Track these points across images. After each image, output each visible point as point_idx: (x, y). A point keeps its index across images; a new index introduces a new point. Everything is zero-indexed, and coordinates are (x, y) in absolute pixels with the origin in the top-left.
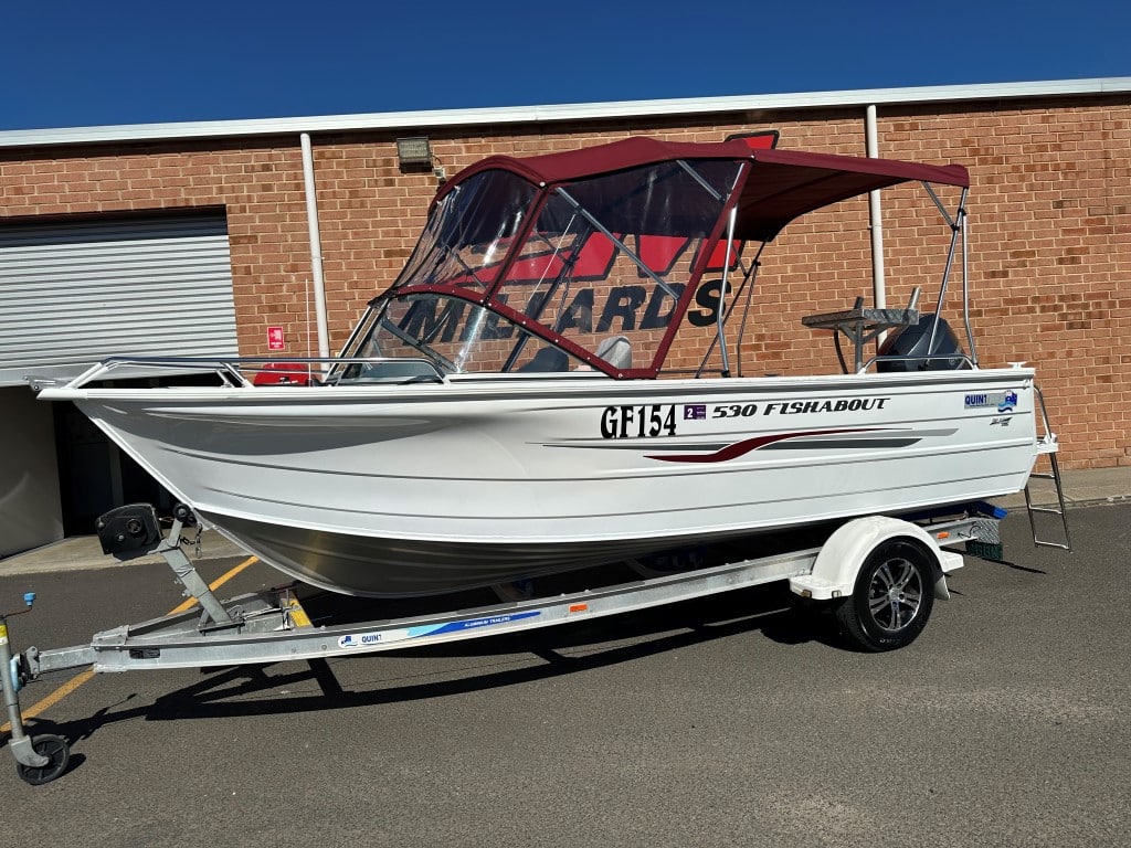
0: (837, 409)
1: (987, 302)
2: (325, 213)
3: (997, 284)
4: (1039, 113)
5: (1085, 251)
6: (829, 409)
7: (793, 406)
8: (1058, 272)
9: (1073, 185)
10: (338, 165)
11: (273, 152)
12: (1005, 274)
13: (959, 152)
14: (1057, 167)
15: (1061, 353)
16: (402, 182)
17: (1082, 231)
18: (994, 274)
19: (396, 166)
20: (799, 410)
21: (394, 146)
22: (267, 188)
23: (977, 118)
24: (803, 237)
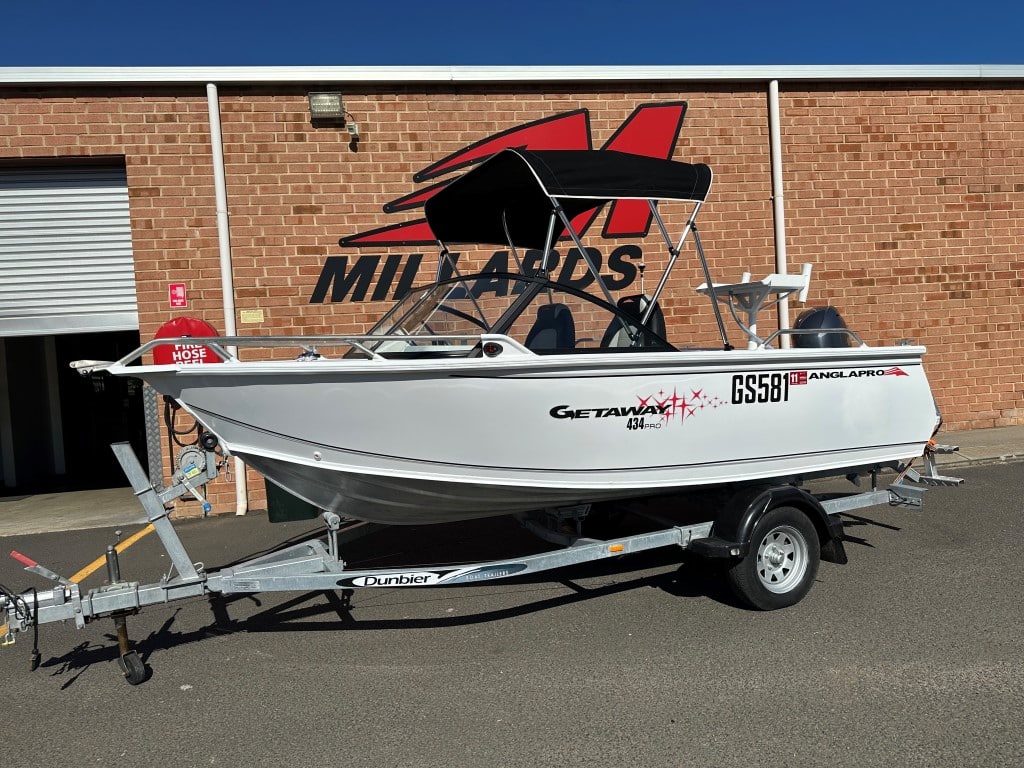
1: (879, 271)
2: (233, 167)
3: (887, 255)
4: (925, 94)
5: (965, 225)
8: (942, 244)
9: (955, 165)
10: (247, 118)
11: (177, 102)
12: (894, 246)
13: (853, 129)
14: (940, 147)
15: (944, 321)
16: (313, 138)
17: (962, 207)
18: (884, 246)
19: (307, 121)
21: (305, 100)
22: (170, 139)
23: (871, 97)
24: (710, 206)
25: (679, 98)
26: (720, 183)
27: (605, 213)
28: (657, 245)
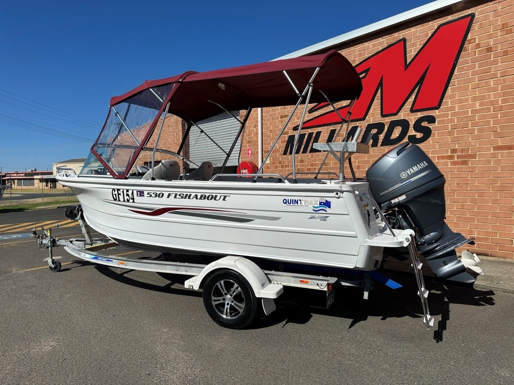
0: (201, 198)
6: (197, 198)
7: (180, 195)
20: (182, 197)
24: (490, 81)
25: (469, 11)
26: (499, 64)
27: (413, 97)
28: (447, 114)
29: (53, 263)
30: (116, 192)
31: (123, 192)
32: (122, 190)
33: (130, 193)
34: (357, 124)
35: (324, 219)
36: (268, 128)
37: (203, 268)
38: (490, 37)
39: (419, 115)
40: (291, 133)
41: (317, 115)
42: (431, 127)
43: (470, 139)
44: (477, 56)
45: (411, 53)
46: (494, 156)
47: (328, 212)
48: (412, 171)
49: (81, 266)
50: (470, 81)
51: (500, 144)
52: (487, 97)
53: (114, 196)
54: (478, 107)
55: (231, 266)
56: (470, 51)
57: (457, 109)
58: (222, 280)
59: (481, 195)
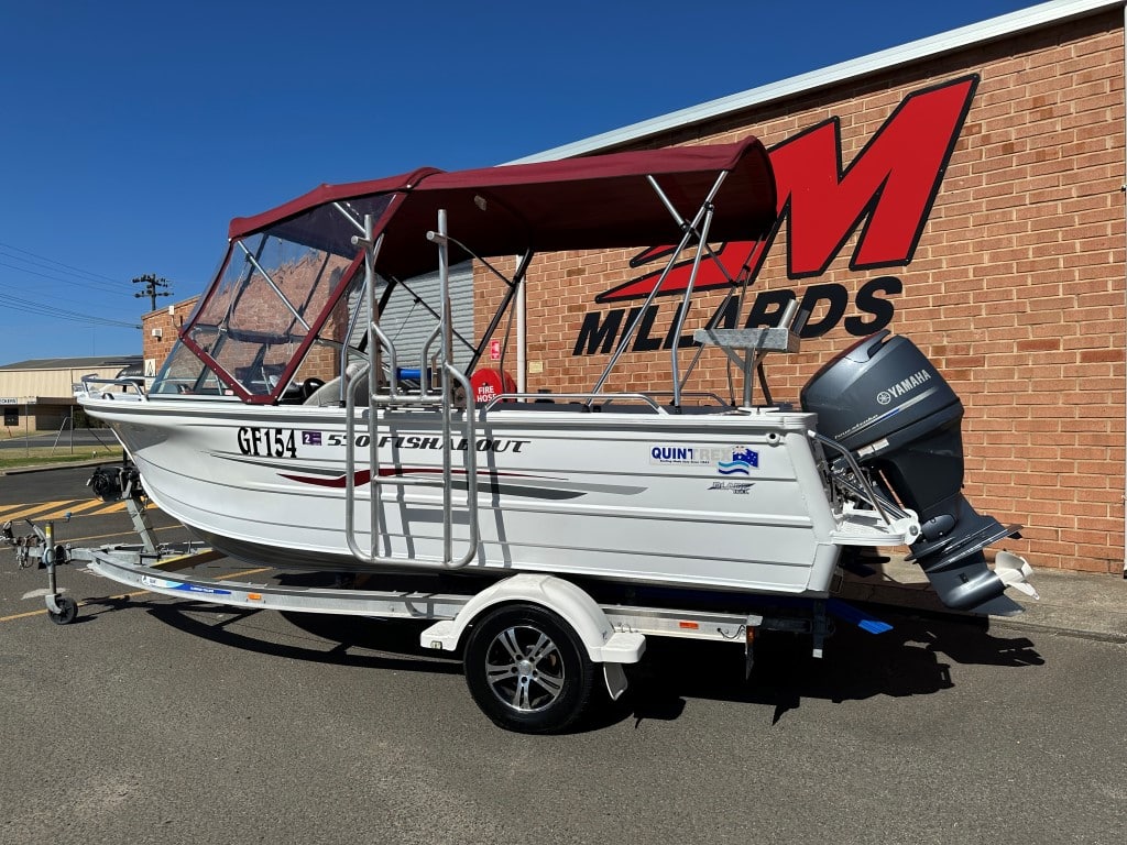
7: (410, 441)
20: (416, 446)
24: (1011, 212)
25: (969, 71)
26: (1029, 178)
27: (855, 238)
28: (925, 274)
29: (58, 603)
30: (249, 435)
31: (267, 434)
32: (264, 431)
33: (285, 436)
34: (738, 292)
35: (743, 489)
36: (539, 297)
37: (464, 603)
38: (1010, 122)
39: (869, 276)
40: (591, 308)
41: (648, 272)
42: (892, 301)
43: (972, 326)
44: (984, 160)
45: (851, 148)
46: (1020, 361)
47: (751, 475)
48: (900, 391)
49: (111, 610)
50: (971, 209)
51: (1031, 338)
52: (1005, 242)
53: (245, 444)
54: (986, 263)
55: (534, 596)
56: (970, 150)
57: (944, 265)
58: (509, 626)
59: (995, 440)
